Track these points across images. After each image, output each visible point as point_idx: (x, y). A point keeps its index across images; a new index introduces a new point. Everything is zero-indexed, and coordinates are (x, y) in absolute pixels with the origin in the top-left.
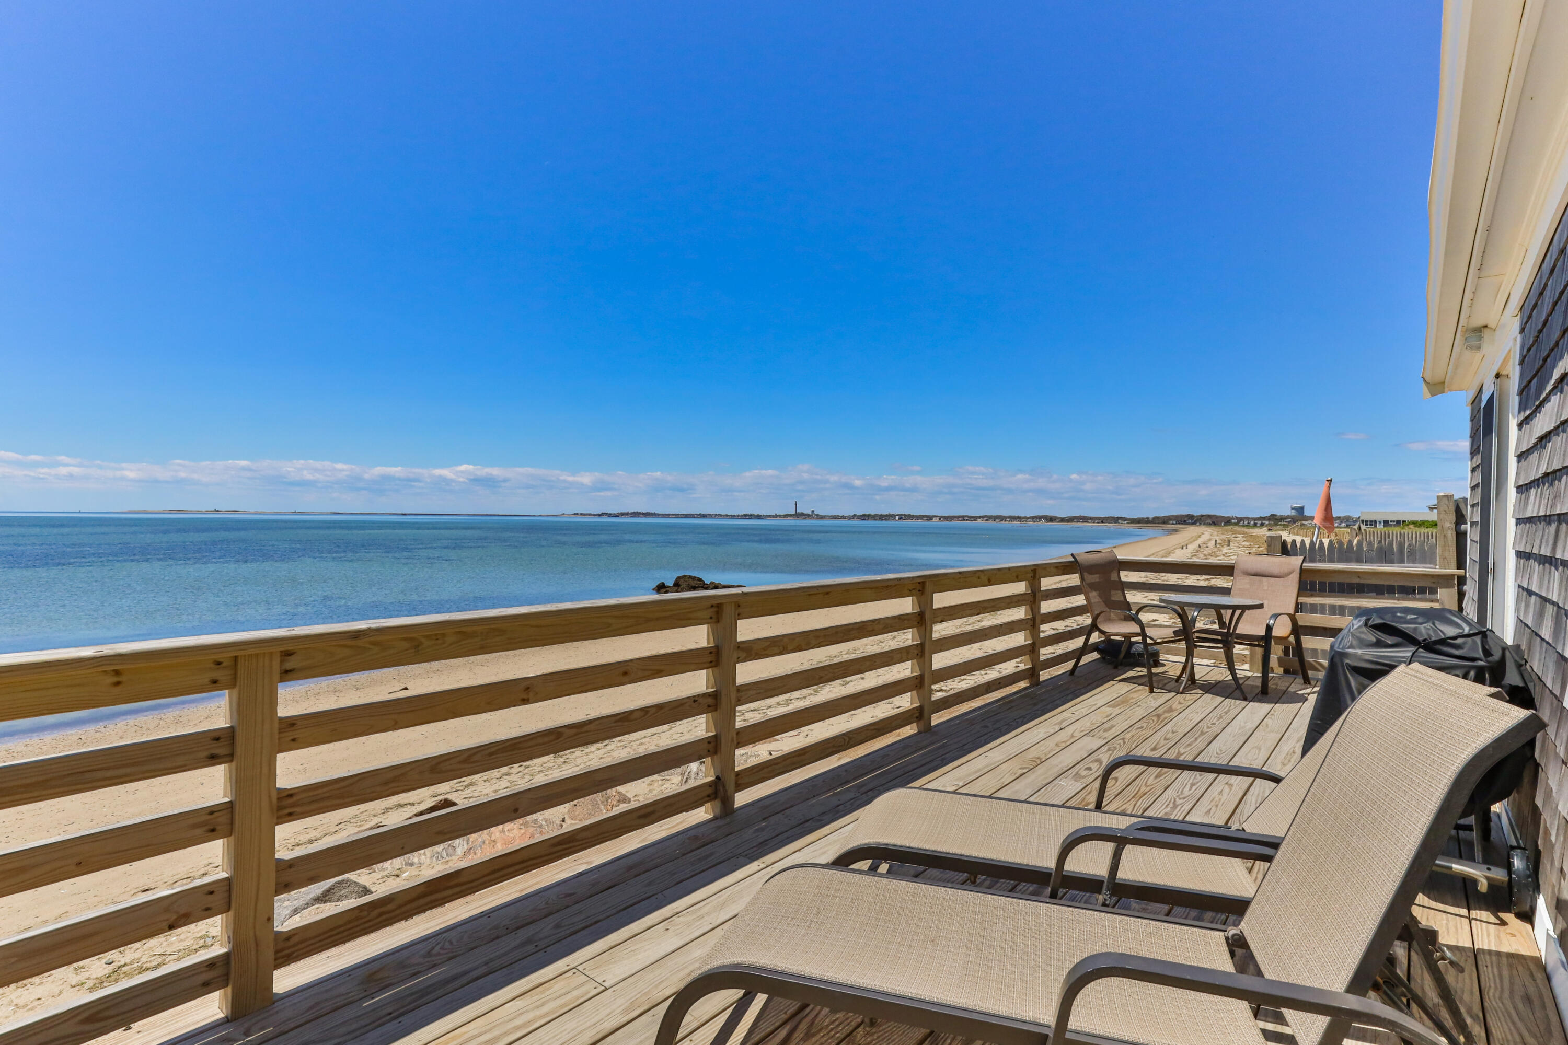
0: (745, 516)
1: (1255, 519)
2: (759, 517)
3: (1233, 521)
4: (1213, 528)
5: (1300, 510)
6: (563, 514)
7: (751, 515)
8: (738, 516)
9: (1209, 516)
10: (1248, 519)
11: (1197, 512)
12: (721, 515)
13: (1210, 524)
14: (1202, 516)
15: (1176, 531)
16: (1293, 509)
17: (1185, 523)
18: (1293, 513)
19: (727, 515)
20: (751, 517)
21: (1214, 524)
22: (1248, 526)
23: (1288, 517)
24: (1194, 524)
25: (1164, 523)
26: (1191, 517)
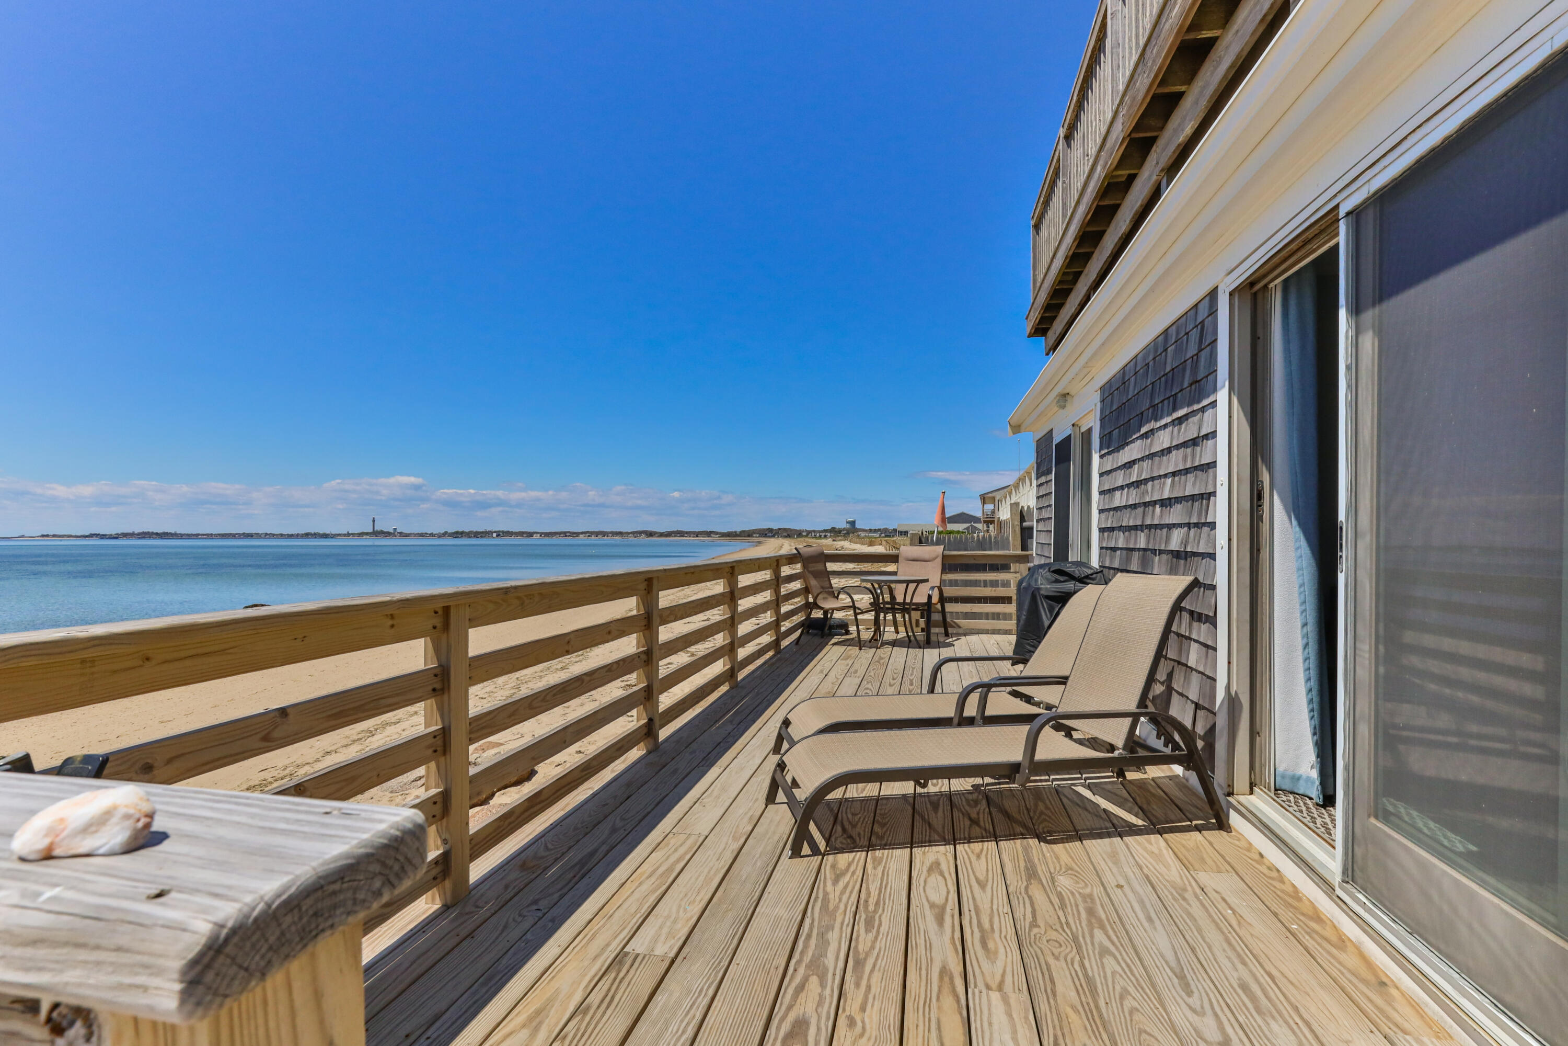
0: (307, 535)
1: (820, 532)
2: (325, 536)
3: (804, 534)
4: (788, 539)
5: (853, 523)
6: (23, 536)
7: (315, 534)
8: (298, 535)
9: (785, 530)
10: (814, 531)
11: (775, 526)
12: (274, 535)
13: (786, 537)
14: (780, 529)
15: (760, 543)
16: (847, 522)
17: (765, 536)
18: (848, 526)
19: (282, 535)
20: (315, 536)
21: (789, 536)
22: (815, 537)
23: (844, 529)
24: (773, 536)
25: (749, 536)
26: (771, 530)
